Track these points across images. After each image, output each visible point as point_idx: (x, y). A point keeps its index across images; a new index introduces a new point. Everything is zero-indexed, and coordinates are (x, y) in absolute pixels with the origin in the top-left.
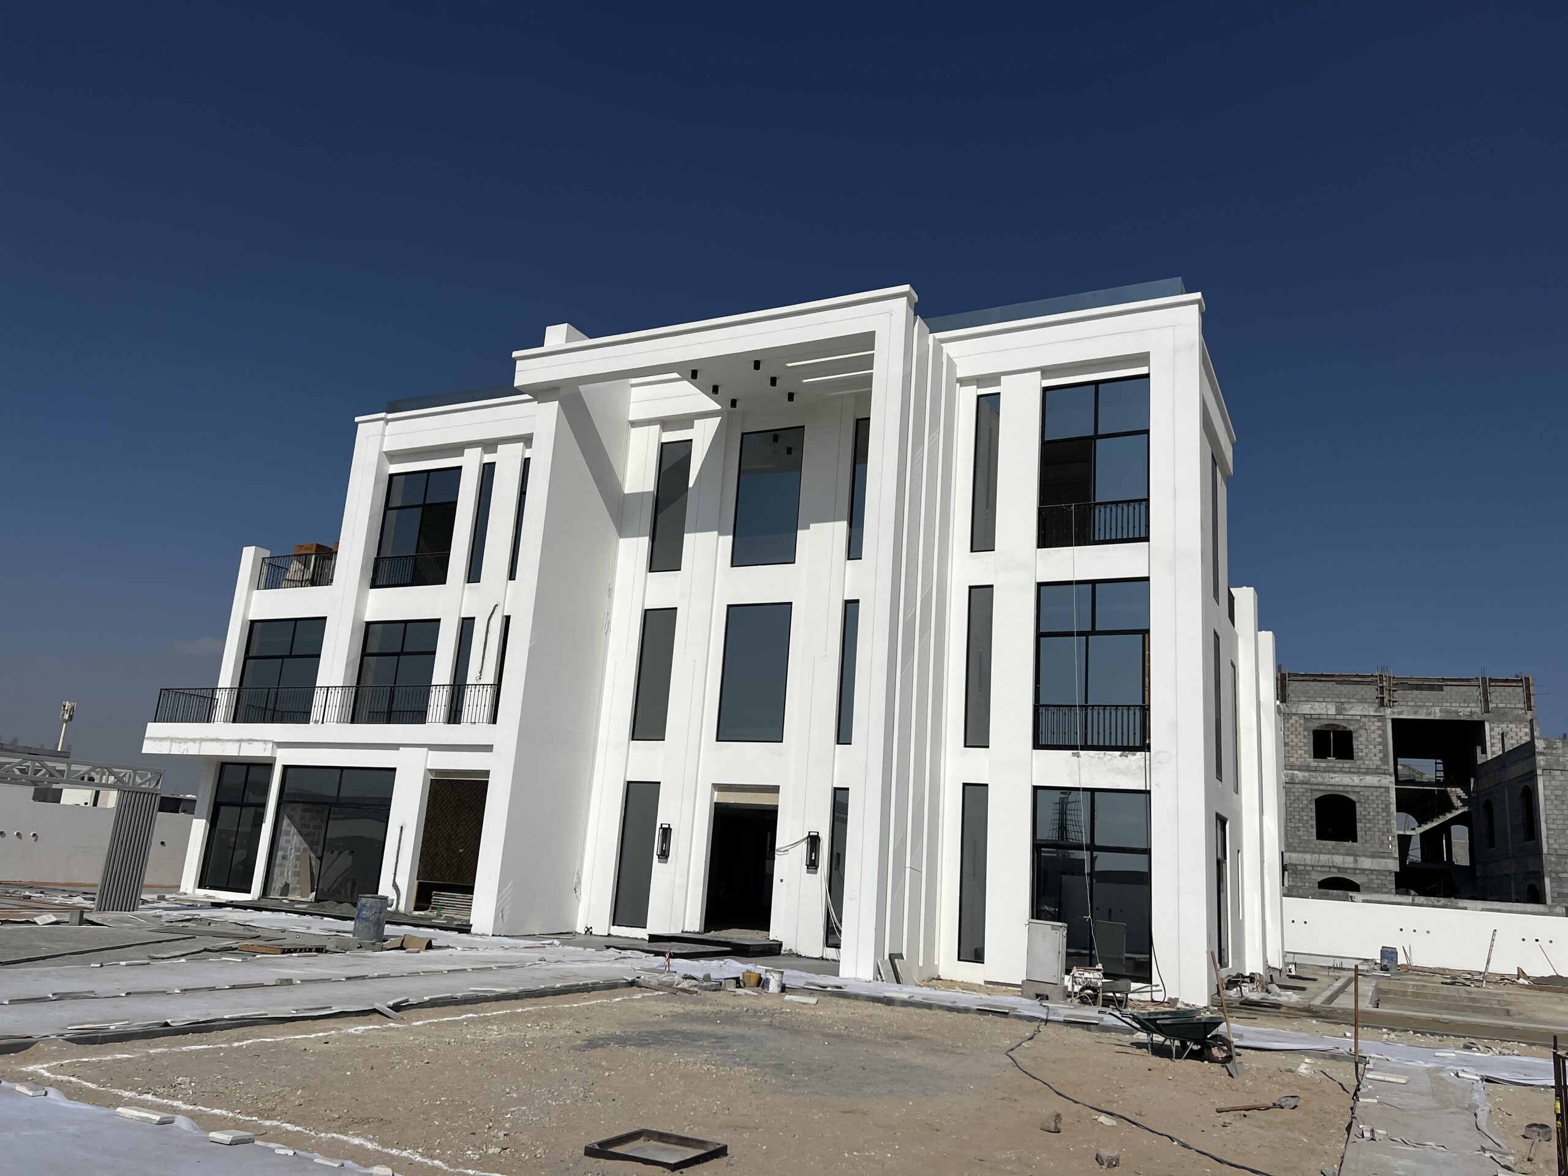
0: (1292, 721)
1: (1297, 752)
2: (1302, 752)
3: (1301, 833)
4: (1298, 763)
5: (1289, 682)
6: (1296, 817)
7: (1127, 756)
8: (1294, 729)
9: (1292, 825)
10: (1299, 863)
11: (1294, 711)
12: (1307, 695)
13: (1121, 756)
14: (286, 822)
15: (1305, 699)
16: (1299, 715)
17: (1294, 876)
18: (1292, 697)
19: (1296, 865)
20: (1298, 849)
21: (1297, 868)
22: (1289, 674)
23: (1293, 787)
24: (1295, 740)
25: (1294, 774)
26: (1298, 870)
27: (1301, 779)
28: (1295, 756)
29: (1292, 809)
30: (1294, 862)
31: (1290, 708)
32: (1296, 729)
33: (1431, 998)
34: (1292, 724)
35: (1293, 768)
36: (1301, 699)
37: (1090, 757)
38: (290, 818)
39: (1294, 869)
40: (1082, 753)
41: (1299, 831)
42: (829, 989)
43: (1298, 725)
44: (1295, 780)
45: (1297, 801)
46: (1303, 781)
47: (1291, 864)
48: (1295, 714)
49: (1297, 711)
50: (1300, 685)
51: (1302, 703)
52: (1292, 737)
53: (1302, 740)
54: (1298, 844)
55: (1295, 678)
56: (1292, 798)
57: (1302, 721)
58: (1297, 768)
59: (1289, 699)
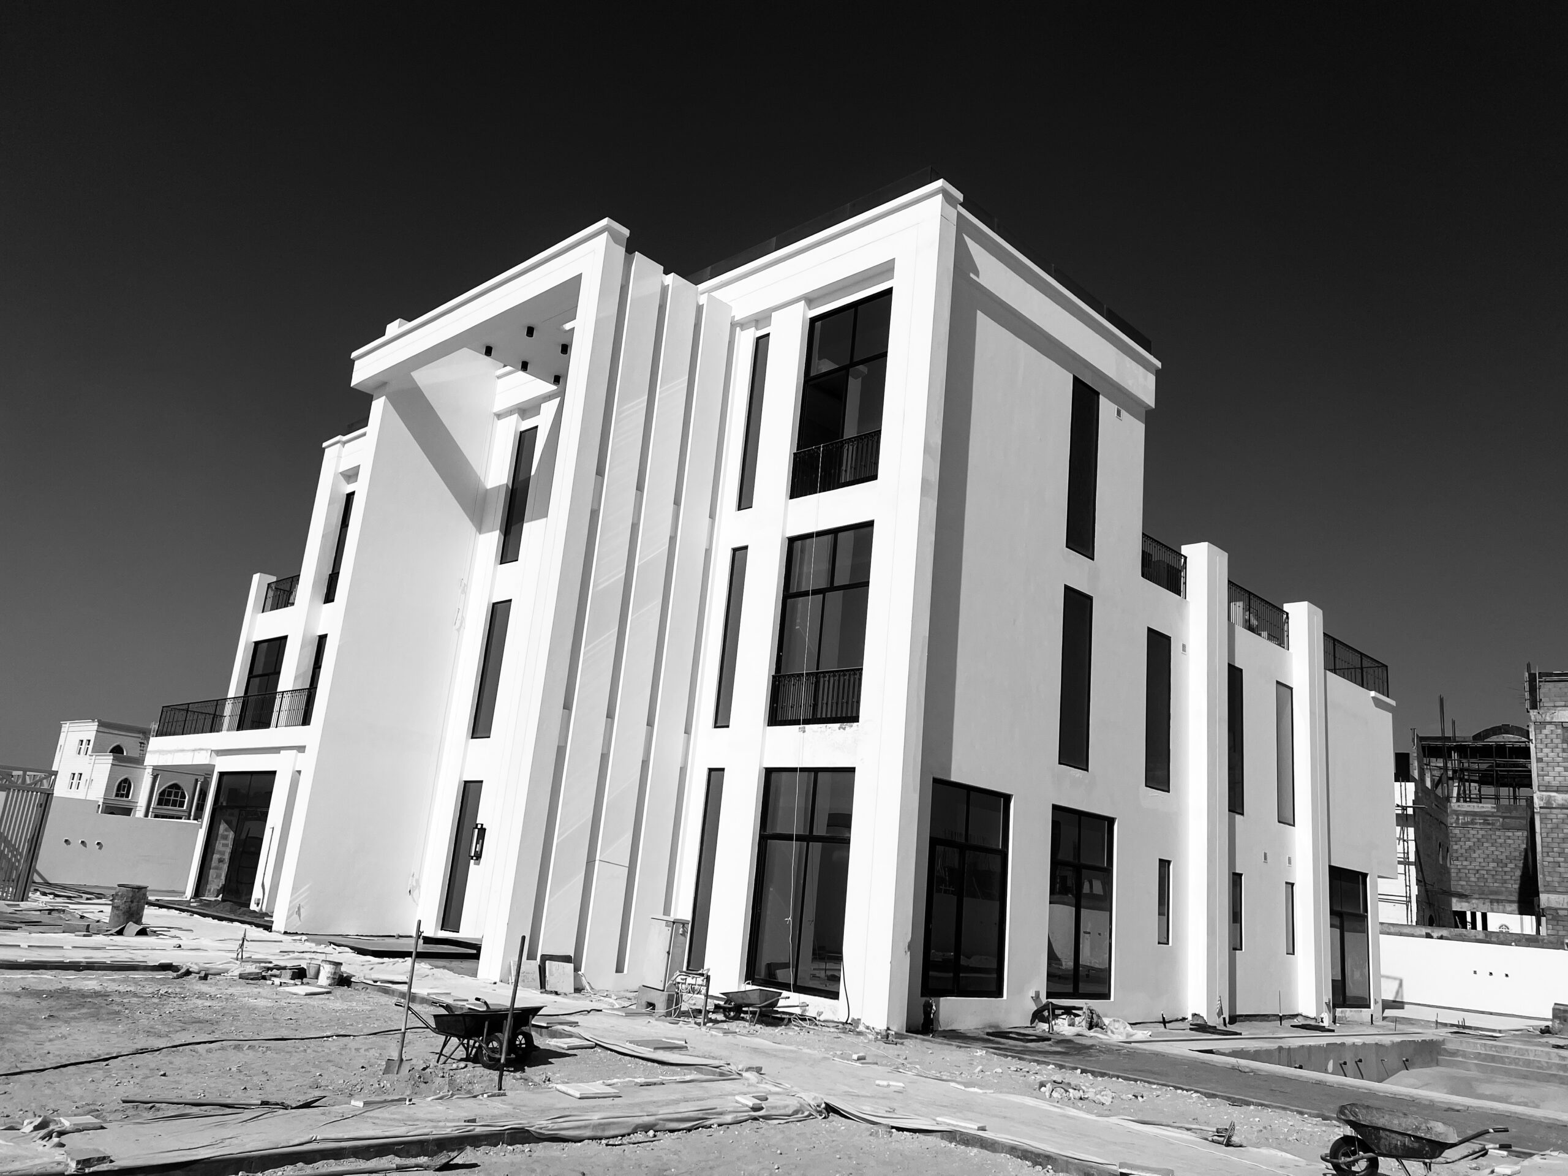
0: (1545, 732)
1: (1554, 769)
2: (1561, 769)
3: (1561, 870)
4: (1555, 783)
5: (1541, 684)
6: (1555, 849)
7: (844, 729)
8: (1549, 741)
9: (1551, 859)
10: (1561, 906)
11: (1548, 719)
12: (1563, 699)
13: (839, 729)
14: (223, 827)
15: (1563, 703)
16: (1556, 724)
17: (1555, 923)
18: (1546, 702)
19: (1556, 909)
20: (1560, 889)
21: (1558, 913)
22: (1539, 673)
23: (1551, 813)
24: (1551, 755)
25: (1550, 796)
26: (1560, 916)
27: (1561, 802)
28: (1551, 774)
29: (1550, 840)
30: (1554, 905)
31: (1544, 716)
32: (1552, 740)
33: (1510, 1063)
34: (1546, 735)
35: (1548, 789)
36: (1557, 704)
37: (814, 731)
38: (227, 822)
39: (1555, 914)
40: (807, 727)
41: (1559, 867)
42: (378, 984)
43: (1554, 736)
44: (1552, 804)
45: (1557, 830)
46: (1563, 805)
47: (1550, 908)
48: (1550, 723)
49: (1552, 718)
50: (1555, 687)
51: (1559, 708)
52: (1546, 750)
53: (1560, 755)
54: (1559, 882)
55: (1548, 679)
56: (1549, 826)
57: (1559, 731)
58: (1555, 789)
59: (1541, 705)
